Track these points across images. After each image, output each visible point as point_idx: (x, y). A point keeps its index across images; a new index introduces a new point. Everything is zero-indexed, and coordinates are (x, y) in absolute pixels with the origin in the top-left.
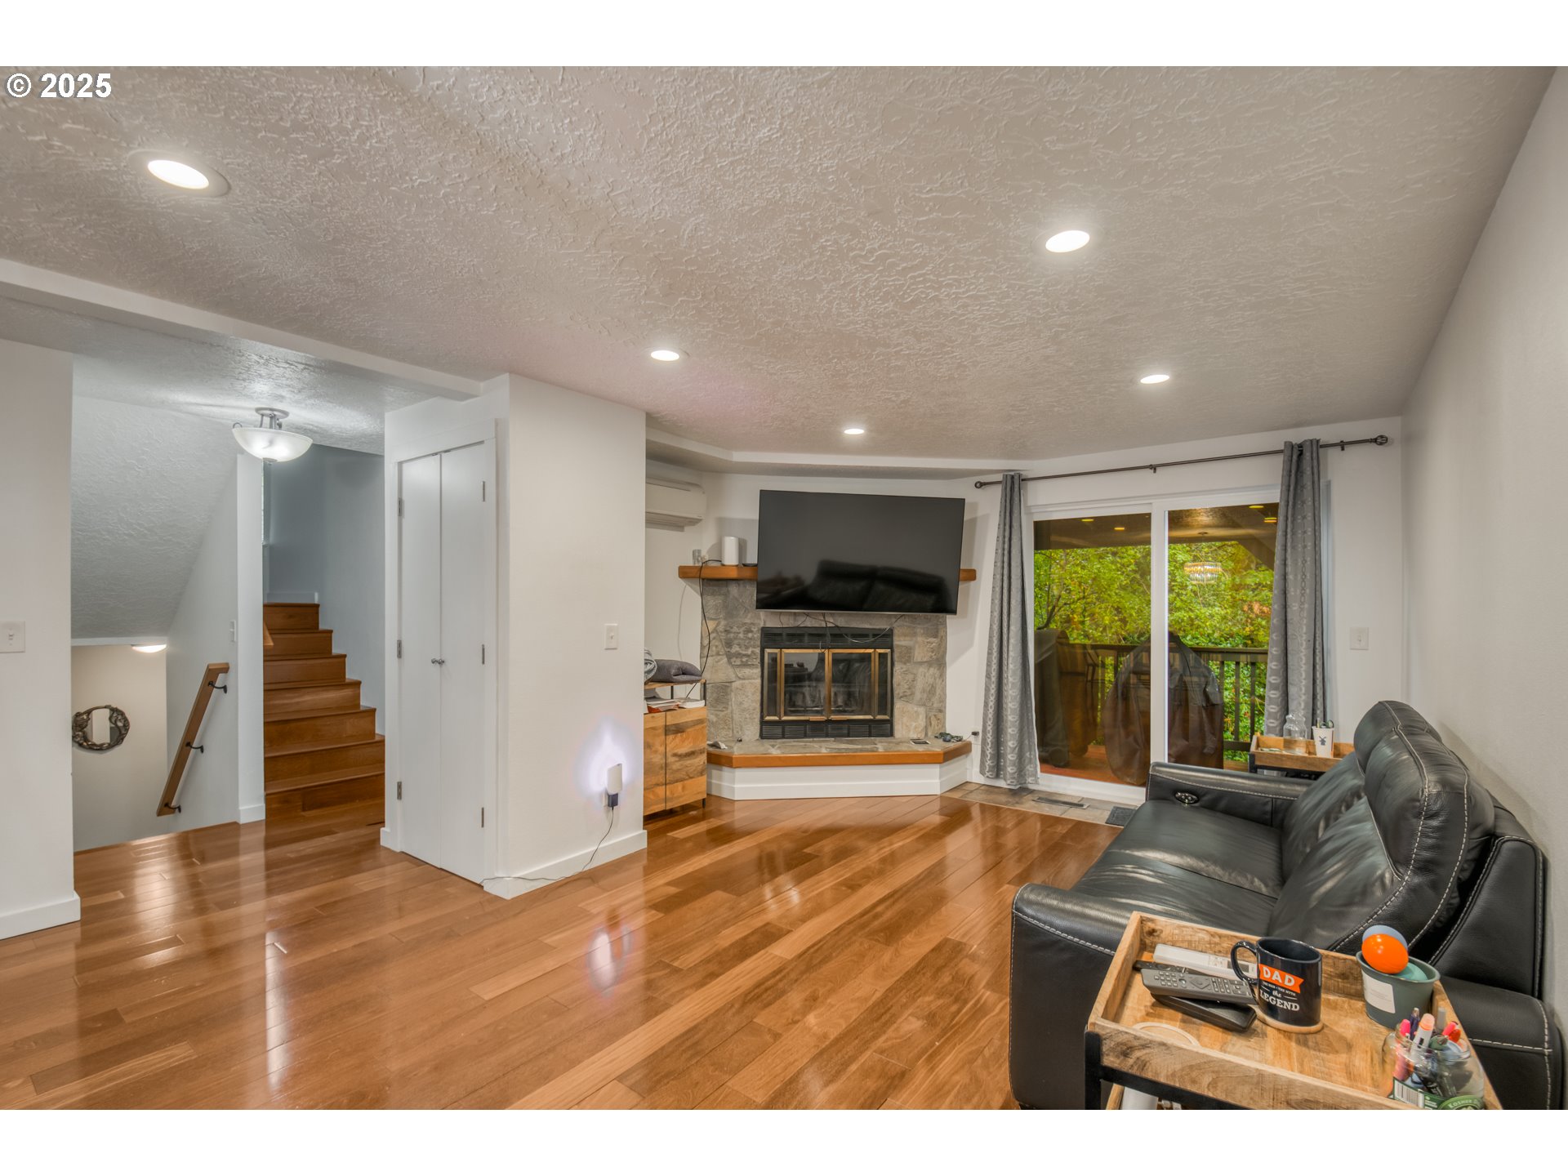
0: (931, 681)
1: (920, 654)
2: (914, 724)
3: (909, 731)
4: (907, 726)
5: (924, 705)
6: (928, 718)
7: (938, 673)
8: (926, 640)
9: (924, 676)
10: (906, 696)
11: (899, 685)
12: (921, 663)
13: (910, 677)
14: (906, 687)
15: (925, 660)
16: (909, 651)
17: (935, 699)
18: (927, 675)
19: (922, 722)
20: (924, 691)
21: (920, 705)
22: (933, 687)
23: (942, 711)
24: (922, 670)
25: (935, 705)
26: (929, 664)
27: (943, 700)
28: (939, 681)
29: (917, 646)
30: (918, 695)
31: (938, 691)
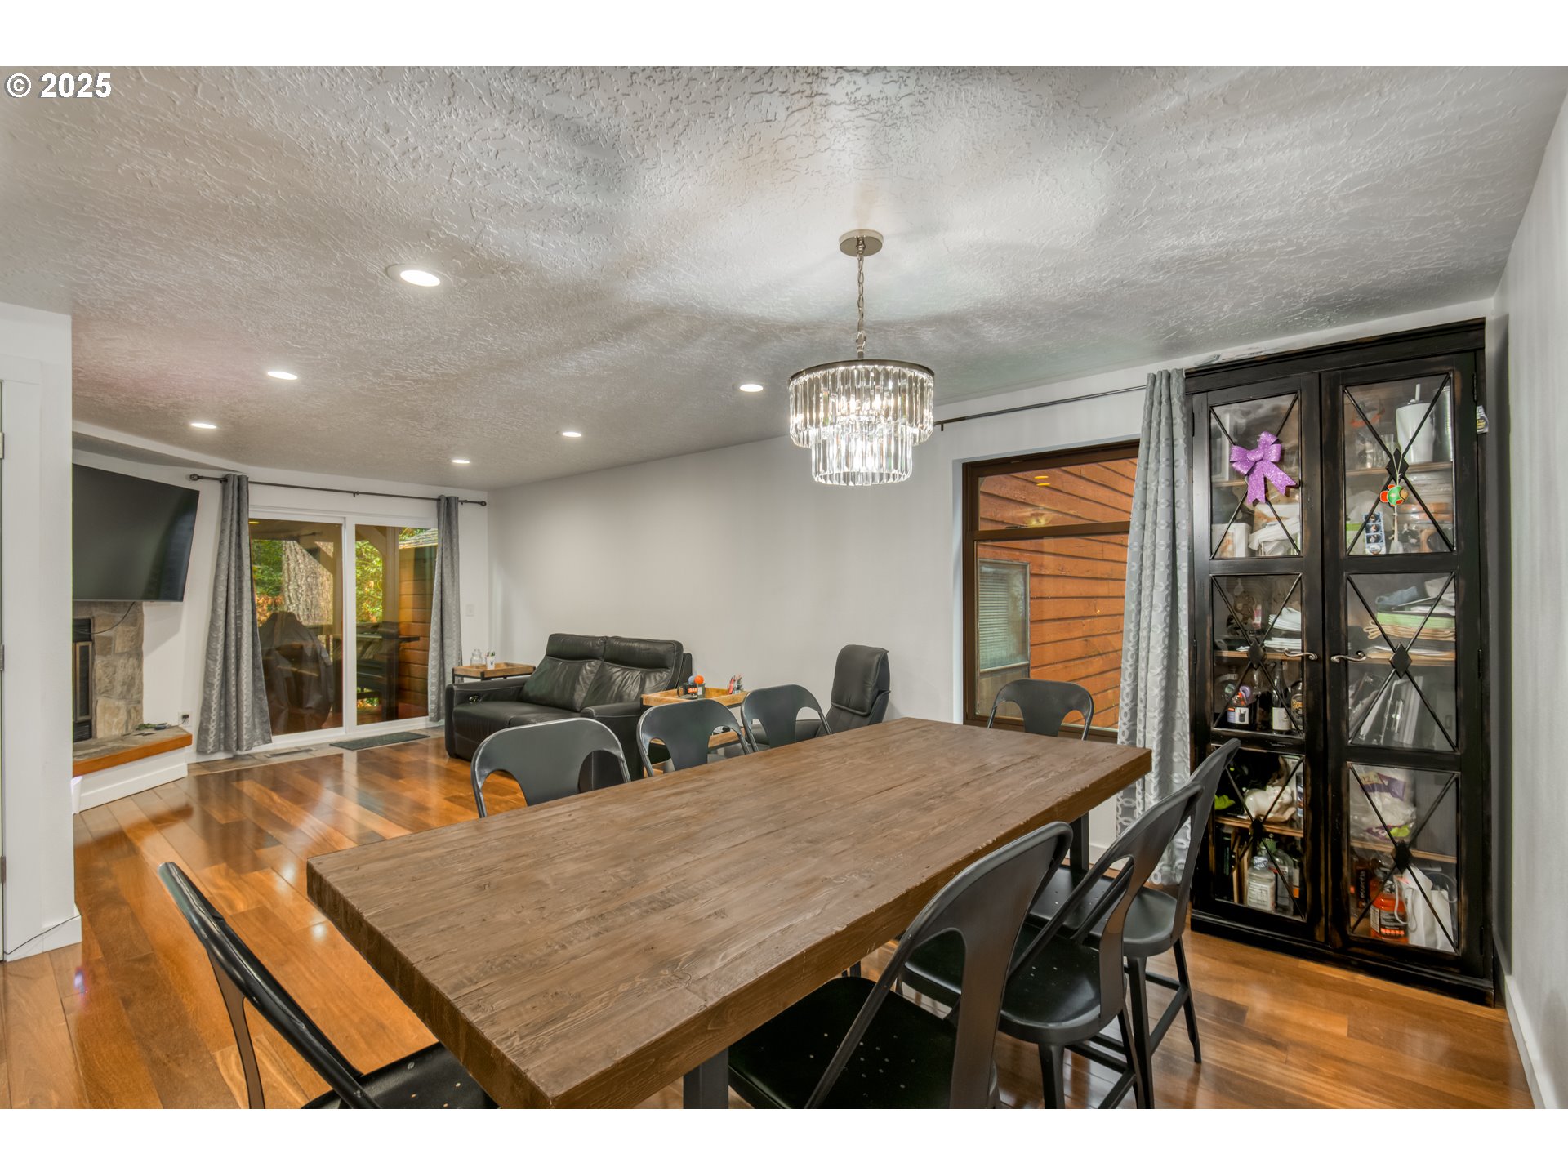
0: (130, 671)
1: (119, 645)
2: (116, 720)
3: (111, 729)
4: (108, 723)
5: (124, 698)
6: (129, 712)
7: (136, 662)
8: (126, 630)
9: (123, 667)
10: (107, 691)
11: (100, 679)
12: (122, 654)
13: (111, 670)
14: (107, 681)
15: (126, 650)
16: (109, 640)
17: (134, 690)
18: (127, 666)
19: (123, 716)
20: (124, 684)
21: (120, 699)
22: (133, 678)
23: (140, 702)
24: (122, 661)
25: (134, 697)
26: (130, 655)
27: (140, 691)
28: (137, 671)
29: (117, 636)
30: (119, 689)
31: (137, 681)
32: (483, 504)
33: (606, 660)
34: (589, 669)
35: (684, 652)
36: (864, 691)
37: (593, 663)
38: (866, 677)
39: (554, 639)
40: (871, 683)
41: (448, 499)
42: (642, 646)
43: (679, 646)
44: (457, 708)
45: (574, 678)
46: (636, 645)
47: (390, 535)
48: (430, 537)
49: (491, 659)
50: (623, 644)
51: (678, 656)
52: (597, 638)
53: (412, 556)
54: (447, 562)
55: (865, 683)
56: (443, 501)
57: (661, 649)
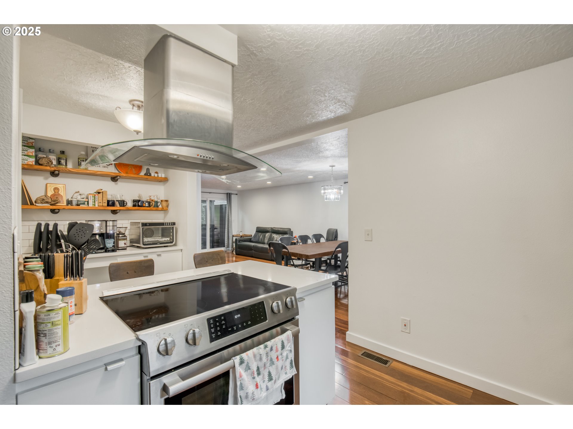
32: (237, 194)
33: (272, 233)
34: (268, 235)
35: (291, 231)
36: (333, 237)
37: (269, 233)
38: (333, 234)
39: (257, 228)
40: (334, 235)
41: (229, 193)
42: (281, 229)
43: (290, 229)
44: (238, 243)
45: (264, 237)
46: (279, 229)
47: (212, 202)
48: (225, 202)
49: (241, 233)
50: (276, 229)
51: (290, 231)
52: (269, 228)
53: (219, 207)
54: (229, 209)
55: (333, 236)
56: (228, 194)
57: (286, 230)
